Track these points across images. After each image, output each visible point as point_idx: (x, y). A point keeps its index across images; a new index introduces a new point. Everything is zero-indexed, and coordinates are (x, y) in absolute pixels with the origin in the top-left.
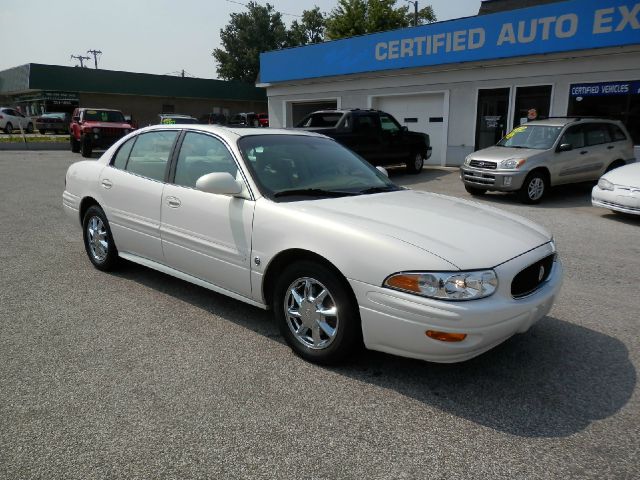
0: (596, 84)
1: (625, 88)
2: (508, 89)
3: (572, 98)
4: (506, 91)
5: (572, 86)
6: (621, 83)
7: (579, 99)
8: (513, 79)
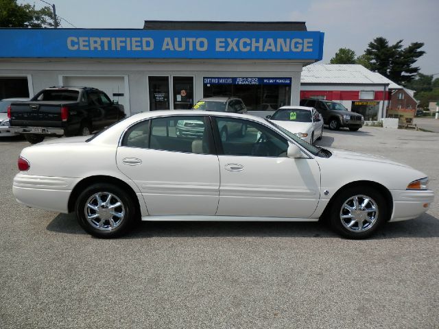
0: (216, 78)
1: (230, 81)
2: (168, 77)
3: (205, 85)
4: (166, 79)
5: (204, 78)
6: (228, 78)
7: (209, 85)
8: (171, 72)
